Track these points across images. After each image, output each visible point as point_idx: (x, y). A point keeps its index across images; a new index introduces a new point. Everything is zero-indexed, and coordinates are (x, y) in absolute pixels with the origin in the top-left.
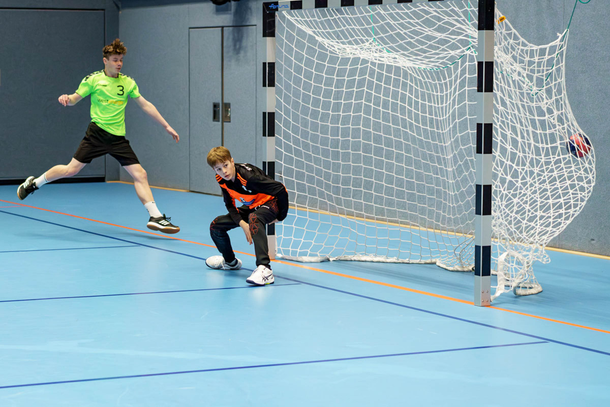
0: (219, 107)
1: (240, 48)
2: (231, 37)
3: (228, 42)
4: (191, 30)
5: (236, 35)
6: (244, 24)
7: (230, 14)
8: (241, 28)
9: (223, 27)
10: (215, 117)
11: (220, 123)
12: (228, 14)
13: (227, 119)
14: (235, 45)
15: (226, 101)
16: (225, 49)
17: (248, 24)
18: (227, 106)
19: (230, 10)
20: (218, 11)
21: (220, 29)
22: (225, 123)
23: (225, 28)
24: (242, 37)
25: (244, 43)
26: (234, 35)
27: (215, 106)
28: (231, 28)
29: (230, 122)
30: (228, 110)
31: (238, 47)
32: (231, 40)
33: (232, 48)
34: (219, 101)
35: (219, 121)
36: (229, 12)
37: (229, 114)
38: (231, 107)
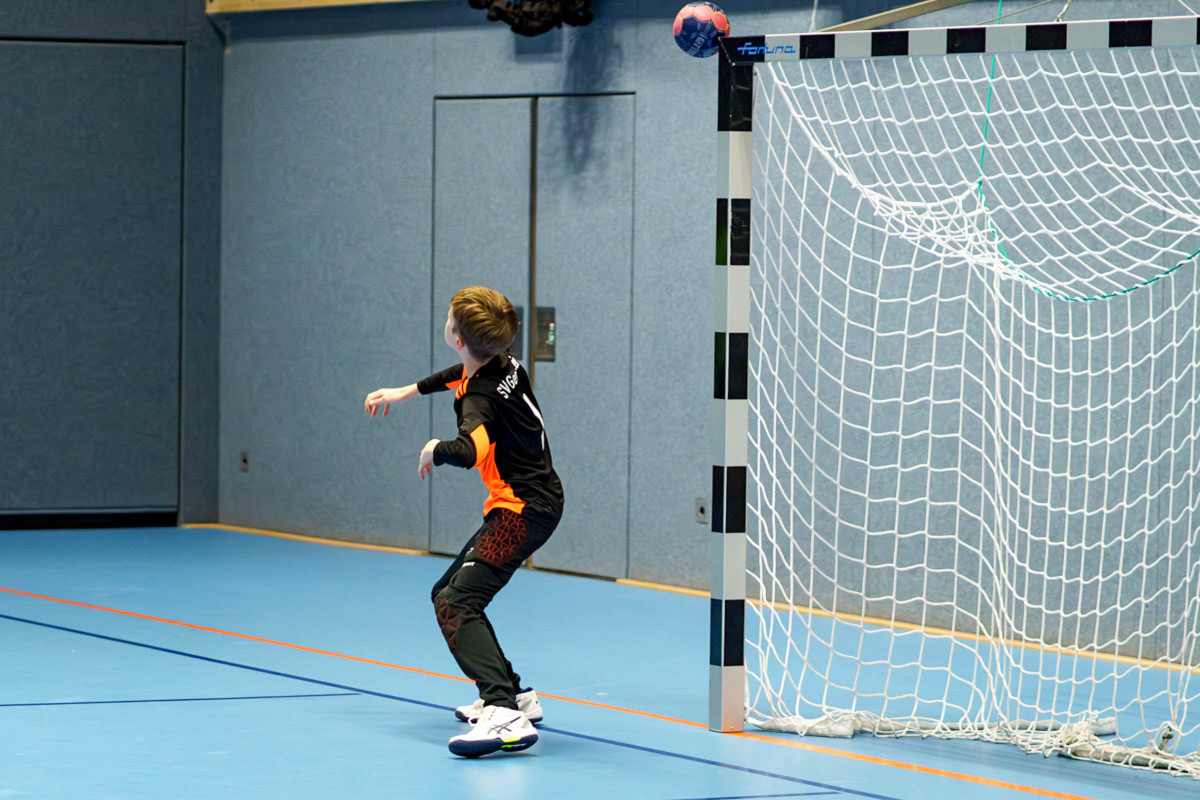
1: (587, 155)
2: (560, 124)
3: (552, 138)
4: (439, 102)
5: (574, 119)
6: (598, 88)
7: (558, 61)
8: (591, 99)
9: (535, 97)
12: (551, 60)
13: (544, 351)
14: (571, 148)
15: (541, 302)
16: (540, 158)
17: (610, 89)
18: (544, 317)
19: (559, 50)
20: (521, 52)
21: (528, 101)
22: (538, 363)
23: (541, 100)
24: (592, 125)
25: (598, 144)
26: (567, 118)
28: (560, 100)
29: (553, 360)
30: (548, 327)
31: (579, 151)
32: (559, 133)
33: (561, 155)
34: (521, 300)
36: (555, 55)
37: (552, 338)
38: (558, 318)
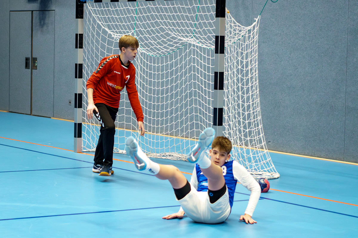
0: (29, 60)
1: (44, 24)
3: (36, 20)
4: (11, 12)
6: (46, 9)
7: (38, 3)
8: (45, 12)
9: (32, 11)
10: (27, 66)
11: (30, 70)
12: (36, 3)
13: (34, 67)
14: (40, 22)
15: (34, 56)
16: (33, 24)
17: (49, 9)
18: (34, 60)
20: (29, 1)
22: (33, 70)
23: (34, 12)
24: (45, 17)
25: (46, 21)
26: (40, 16)
27: (27, 59)
28: (38, 12)
29: (37, 69)
30: (35, 62)
31: (42, 23)
32: (38, 18)
33: (38, 24)
34: (29, 56)
35: (29, 69)
37: (36, 64)
38: (38, 60)
